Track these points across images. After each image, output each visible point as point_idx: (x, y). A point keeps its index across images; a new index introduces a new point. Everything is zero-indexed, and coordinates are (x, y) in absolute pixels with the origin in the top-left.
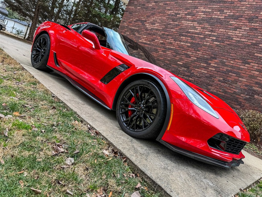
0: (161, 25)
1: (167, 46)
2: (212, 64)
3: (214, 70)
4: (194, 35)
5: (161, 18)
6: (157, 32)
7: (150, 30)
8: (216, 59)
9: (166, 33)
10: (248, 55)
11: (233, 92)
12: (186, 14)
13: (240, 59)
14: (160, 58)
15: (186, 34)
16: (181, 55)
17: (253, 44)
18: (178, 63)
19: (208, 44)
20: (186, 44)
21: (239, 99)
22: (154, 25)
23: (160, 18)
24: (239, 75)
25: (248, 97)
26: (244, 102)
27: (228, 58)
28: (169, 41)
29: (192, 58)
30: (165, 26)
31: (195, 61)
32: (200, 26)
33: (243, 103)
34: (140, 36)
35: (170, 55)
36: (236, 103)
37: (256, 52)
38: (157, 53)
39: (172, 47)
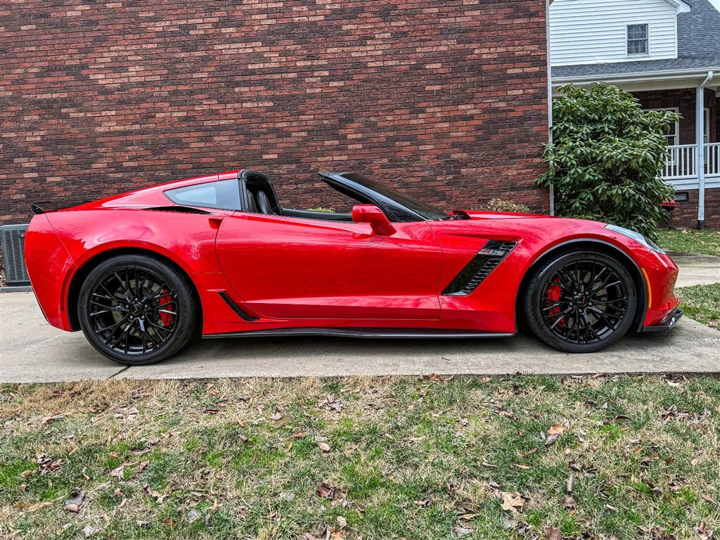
0: (148, 68)
2: (348, 136)
3: (361, 146)
4: (268, 76)
5: (139, 47)
6: (149, 90)
7: (119, 91)
8: (352, 121)
9: (180, 88)
10: (415, 93)
11: (420, 179)
12: (216, 25)
13: (403, 108)
14: (203, 160)
15: (247, 78)
16: (262, 136)
17: (412, 67)
18: (265, 157)
19: (318, 90)
20: (260, 105)
21: (437, 187)
22: (127, 74)
23: (134, 47)
24: (414, 140)
25: (451, 177)
26: (447, 189)
27: (377, 112)
28: (206, 107)
29: (294, 134)
30: (165, 68)
31: (305, 140)
32: (273, 49)
33: (447, 193)
34: (89, 115)
35: (228, 143)
37: (426, 82)
38: (186, 150)
39: (222, 123)
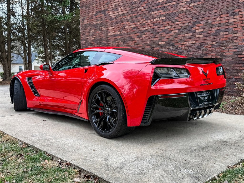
0: (124, 8)
1: (141, 29)
2: (197, 30)
3: (202, 36)
4: (165, 5)
6: (124, 17)
7: (115, 18)
8: (199, 23)
9: (134, 15)
11: (232, 53)
13: (225, 13)
14: (139, 45)
15: (156, 7)
16: (160, 34)
18: (160, 43)
19: (184, 9)
20: (160, 19)
21: (243, 58)
22: (118, 11)
24: (231, 31)
27: (212, 17)
28: (141, 22)
29: (173, 32)
30: (130, 7)
31: (177, 34)
34: (107, 29)
35: (147, 38)
36: (241, 65)
38: (133, 42)
39: (146, 28)
